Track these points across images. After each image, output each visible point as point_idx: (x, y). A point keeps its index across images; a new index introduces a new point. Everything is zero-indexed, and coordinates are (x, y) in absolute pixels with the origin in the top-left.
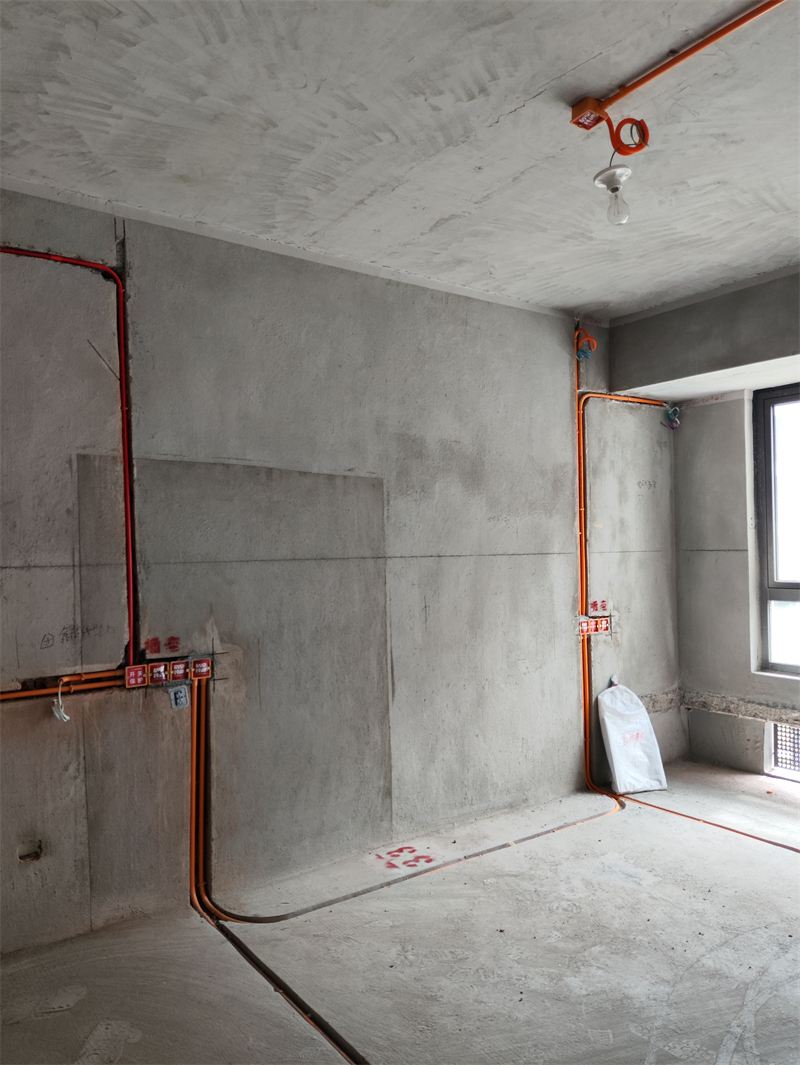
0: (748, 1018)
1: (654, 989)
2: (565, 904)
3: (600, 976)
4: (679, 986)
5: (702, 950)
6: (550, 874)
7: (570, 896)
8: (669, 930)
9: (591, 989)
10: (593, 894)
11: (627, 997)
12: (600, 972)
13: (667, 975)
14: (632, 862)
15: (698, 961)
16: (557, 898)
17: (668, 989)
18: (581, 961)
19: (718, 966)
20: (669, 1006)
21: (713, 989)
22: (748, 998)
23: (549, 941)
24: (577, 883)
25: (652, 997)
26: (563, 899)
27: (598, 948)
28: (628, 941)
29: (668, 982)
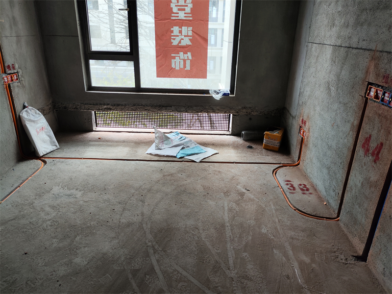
0: (150, 237)
1: (112, 244)
2: (49, 223)
3: (88, 251)
4: (120, 237)
5: (118, 217)
6: (32, 210)
7: (49, 217)
8: (101, 214)
9: (88, 259)
10: (59, 211)
11: (105, 254)
12: (86, 249)
13: (113, 235)
14: (66, 188)
15: (120, 222)
16: (43, 222)
17: (117, 241)
18: (75, 248)
19: (128, 220)
20: (122, 248)
21: (132, 231)
22: (145, 228)
23: (54, 246)
24: (47, 209)
25: (113, 248)
26: (46, 221)
27: (78, 238)
28: (88, 227)
29: (115, 237)
